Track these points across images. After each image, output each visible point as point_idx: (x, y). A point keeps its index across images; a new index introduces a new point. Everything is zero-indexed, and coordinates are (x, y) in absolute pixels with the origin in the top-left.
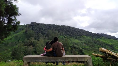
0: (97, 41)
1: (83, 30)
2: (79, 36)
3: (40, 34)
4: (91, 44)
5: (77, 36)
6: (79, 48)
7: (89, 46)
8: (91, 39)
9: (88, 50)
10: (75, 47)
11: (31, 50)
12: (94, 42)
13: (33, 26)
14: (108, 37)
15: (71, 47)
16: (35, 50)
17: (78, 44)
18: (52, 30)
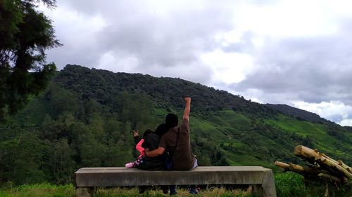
0: (267, 125)
1: (226, 92)
2: (213, 109)
3: (94, 101)
4: (247, 136)
5: (208, 110)
6: (212, 147)
7: (242, 142)
8: (249, 121)
9: (240, 154)
10: (201, 145)
11: (63, 153)
12: (255, 129)
13: (72, 78)
14: (297, 116)
16: (75, 153)
17: (209, 135)
18: (132, 89)
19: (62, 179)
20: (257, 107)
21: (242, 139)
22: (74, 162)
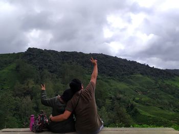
0: (166, 84)
1: (135, 62)
2: (127, 75)
3: (46, 71)
4: (153, 93)
5: (123, 75)
6: (127, 101)
7: (149, 97)
8: (153, 82)
9: (147, 105)
10: (119, 99)
11: (28, 106)
12: (158, 88)
13: (31, 56)
15: (111, 98)
16: (35, 105)
17: (124, 92)
18: (71, 62)
19: (27, 123)
20: (158, 72)
21: (148, 95)
22: (34, 111)
